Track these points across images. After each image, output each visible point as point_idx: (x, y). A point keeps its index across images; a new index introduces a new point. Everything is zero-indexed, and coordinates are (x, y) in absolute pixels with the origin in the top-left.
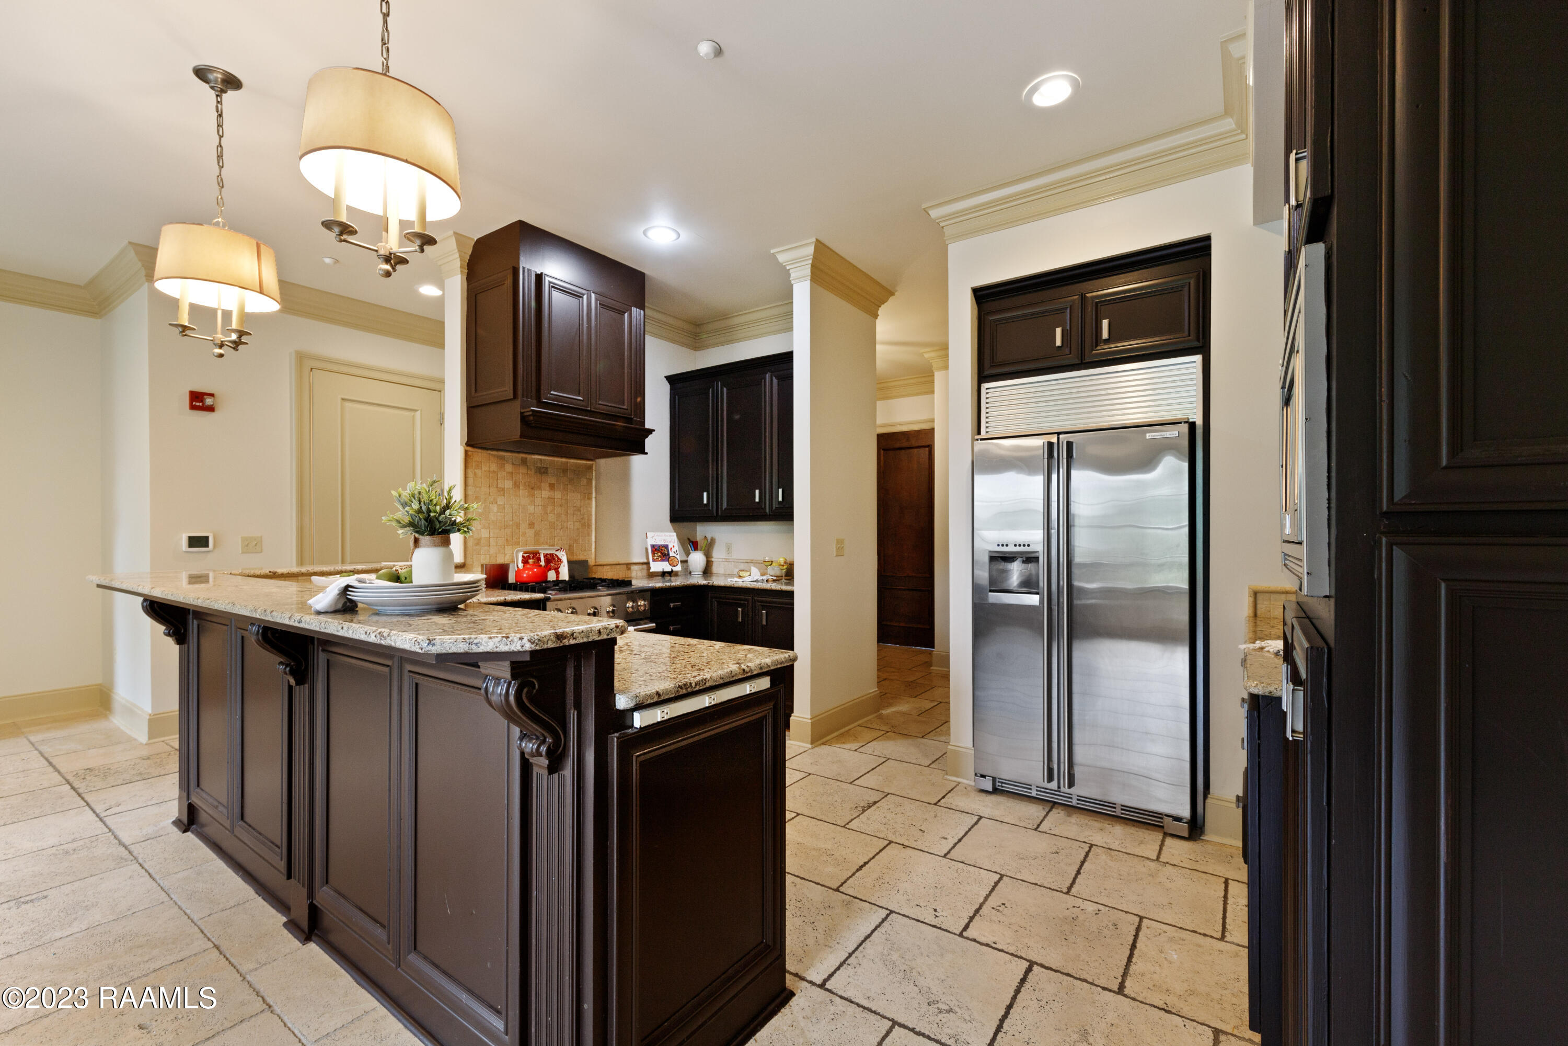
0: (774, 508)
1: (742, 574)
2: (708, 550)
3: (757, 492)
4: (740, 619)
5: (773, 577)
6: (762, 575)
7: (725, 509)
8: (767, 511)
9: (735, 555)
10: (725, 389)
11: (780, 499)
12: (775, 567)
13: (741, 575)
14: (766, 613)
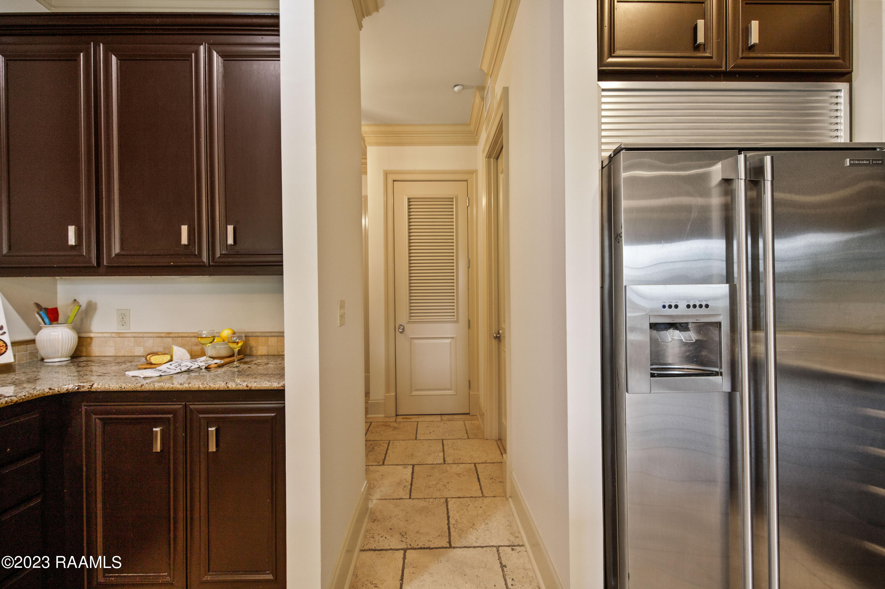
0: (218, 254)
1: (154, 359)
2: (82, 320)
3: (184, 229)
4: (158, 447)
5: (216, 361)
6: (194, 356)
7: (117, 255)
8: (205, 258)
9: (135, 327)
10: (114, 58)
11: (230, 241)
12: (218, 344)
13: (153, 362)
14: (217, 430)
